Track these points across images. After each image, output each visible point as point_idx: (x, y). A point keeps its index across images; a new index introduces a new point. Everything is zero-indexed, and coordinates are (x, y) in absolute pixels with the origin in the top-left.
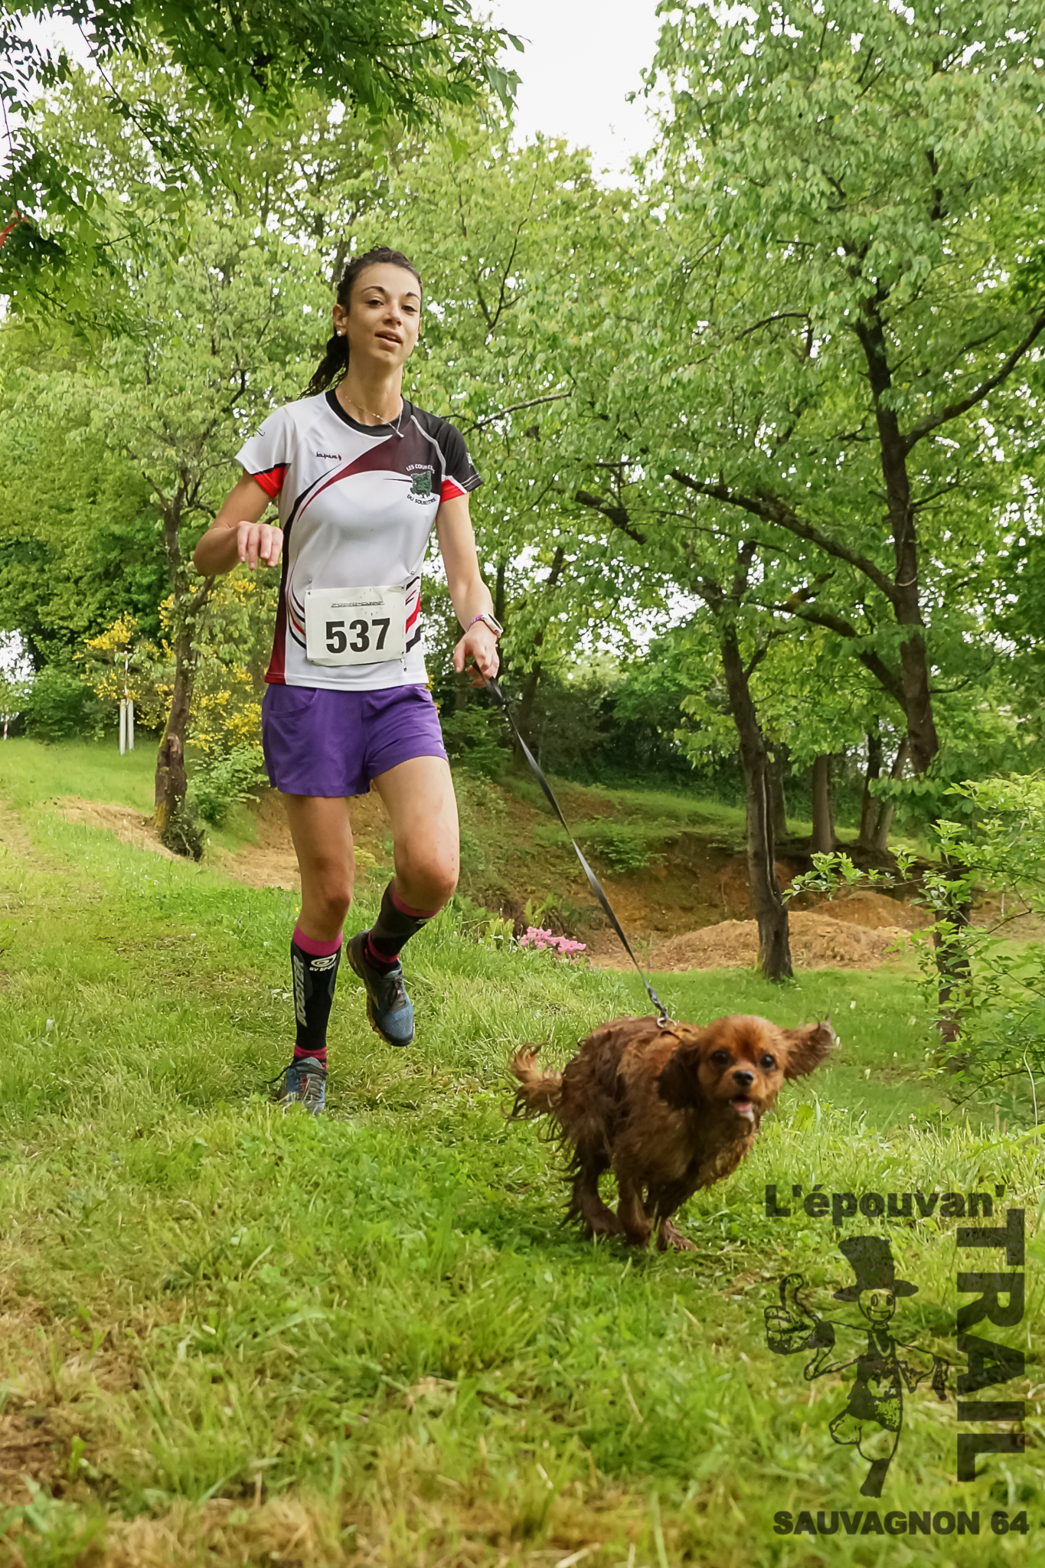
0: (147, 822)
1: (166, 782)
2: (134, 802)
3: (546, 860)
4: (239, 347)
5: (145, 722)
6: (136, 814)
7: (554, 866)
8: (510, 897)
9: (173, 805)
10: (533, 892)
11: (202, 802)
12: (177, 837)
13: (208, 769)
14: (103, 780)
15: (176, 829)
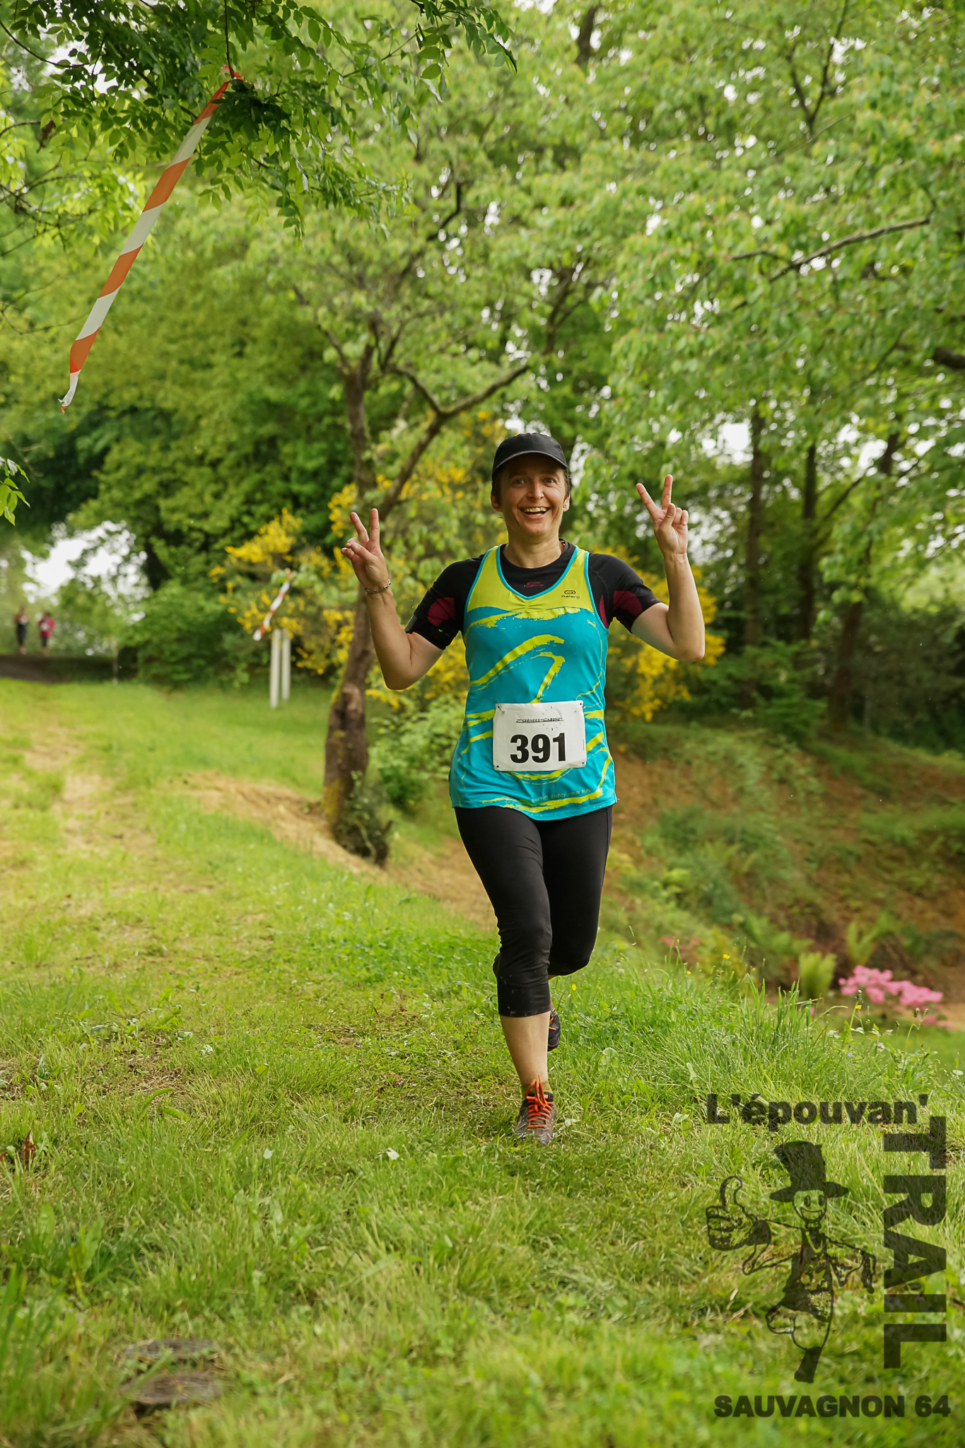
0: (313, 809)
1: (340, 752)
2: (294, 780)
3: (878, 864)
4: (453, 151)
5: (309, 664)
6: (295, 796)
7: (889, 871)
8: (824, 916)
9: (350, 784)
10: (857, 910)
11: (387, 779)
12: (354, 830)
13: (397, 733)
14: (250, 747)
15: (352, 820)
